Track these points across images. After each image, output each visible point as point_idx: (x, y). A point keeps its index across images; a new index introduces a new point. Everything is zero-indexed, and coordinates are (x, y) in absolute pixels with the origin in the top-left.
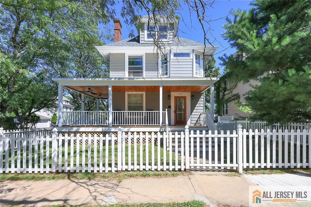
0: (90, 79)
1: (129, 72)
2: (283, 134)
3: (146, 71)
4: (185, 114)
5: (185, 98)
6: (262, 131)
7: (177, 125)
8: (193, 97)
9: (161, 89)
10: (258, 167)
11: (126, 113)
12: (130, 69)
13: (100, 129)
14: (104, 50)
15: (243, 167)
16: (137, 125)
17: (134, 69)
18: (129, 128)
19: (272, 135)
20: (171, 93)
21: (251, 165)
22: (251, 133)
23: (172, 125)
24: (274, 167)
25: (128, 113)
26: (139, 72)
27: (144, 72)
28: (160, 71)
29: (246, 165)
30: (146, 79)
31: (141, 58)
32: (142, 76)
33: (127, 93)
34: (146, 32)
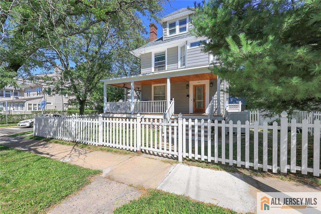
0: (119, 78)
1: (155, 68)
2: (235, 126)
3: (168, 64)
4: (204, 102)
5: (204, 86)
6: (202, 121)
7: (195, 113)
8: (211, 85)
9: (168, 81)
10: (197, 159)
11: (153, 102)
12: (156, 64)
13: (125, 116)
14: (137, 53)
15: (182, 156)
16: (150, 112)
17: (159, 64)
18: (143, 115)
19: (214, 127)
20: (190, 82)
21: (191, 155)
22: (191, 123)
23: (191, 114)
24: (216, 161)
25: (154, 102)
26: (163, 66)
27: (166, 66)
28: (179, 63)
29: (185, 155)
30: (155, 73)
31: (164, 53)
32: (165, 69)
33: (153, 86)
34: (168, 29)
